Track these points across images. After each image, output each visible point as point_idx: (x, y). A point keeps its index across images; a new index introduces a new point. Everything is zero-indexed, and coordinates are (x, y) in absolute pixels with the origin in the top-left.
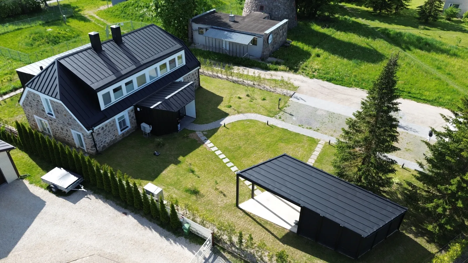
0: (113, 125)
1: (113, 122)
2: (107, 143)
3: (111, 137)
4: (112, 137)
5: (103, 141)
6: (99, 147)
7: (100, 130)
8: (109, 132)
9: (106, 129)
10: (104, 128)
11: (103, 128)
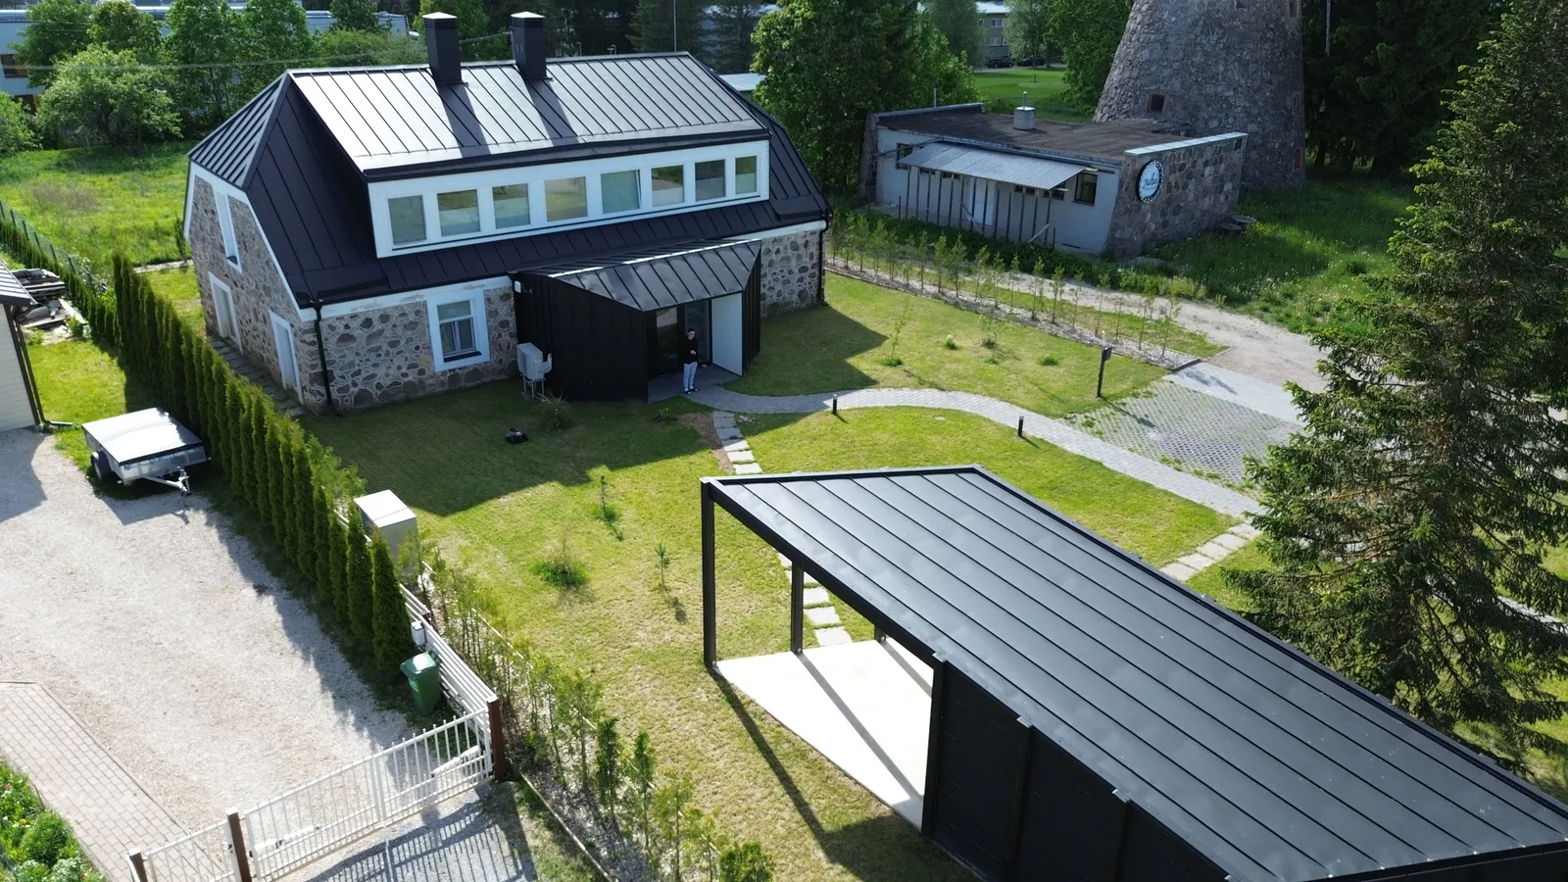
0: (412, 325)
1: (418, 313)
2: (379, 386)
3: (399, 368)
4: (404, 370)
5: (364, 374)
6: (340, 390)
7: (355, 324)
8: (393, 344)
9: (381, 332)
10: (375, 323)
11: (368, 323)
